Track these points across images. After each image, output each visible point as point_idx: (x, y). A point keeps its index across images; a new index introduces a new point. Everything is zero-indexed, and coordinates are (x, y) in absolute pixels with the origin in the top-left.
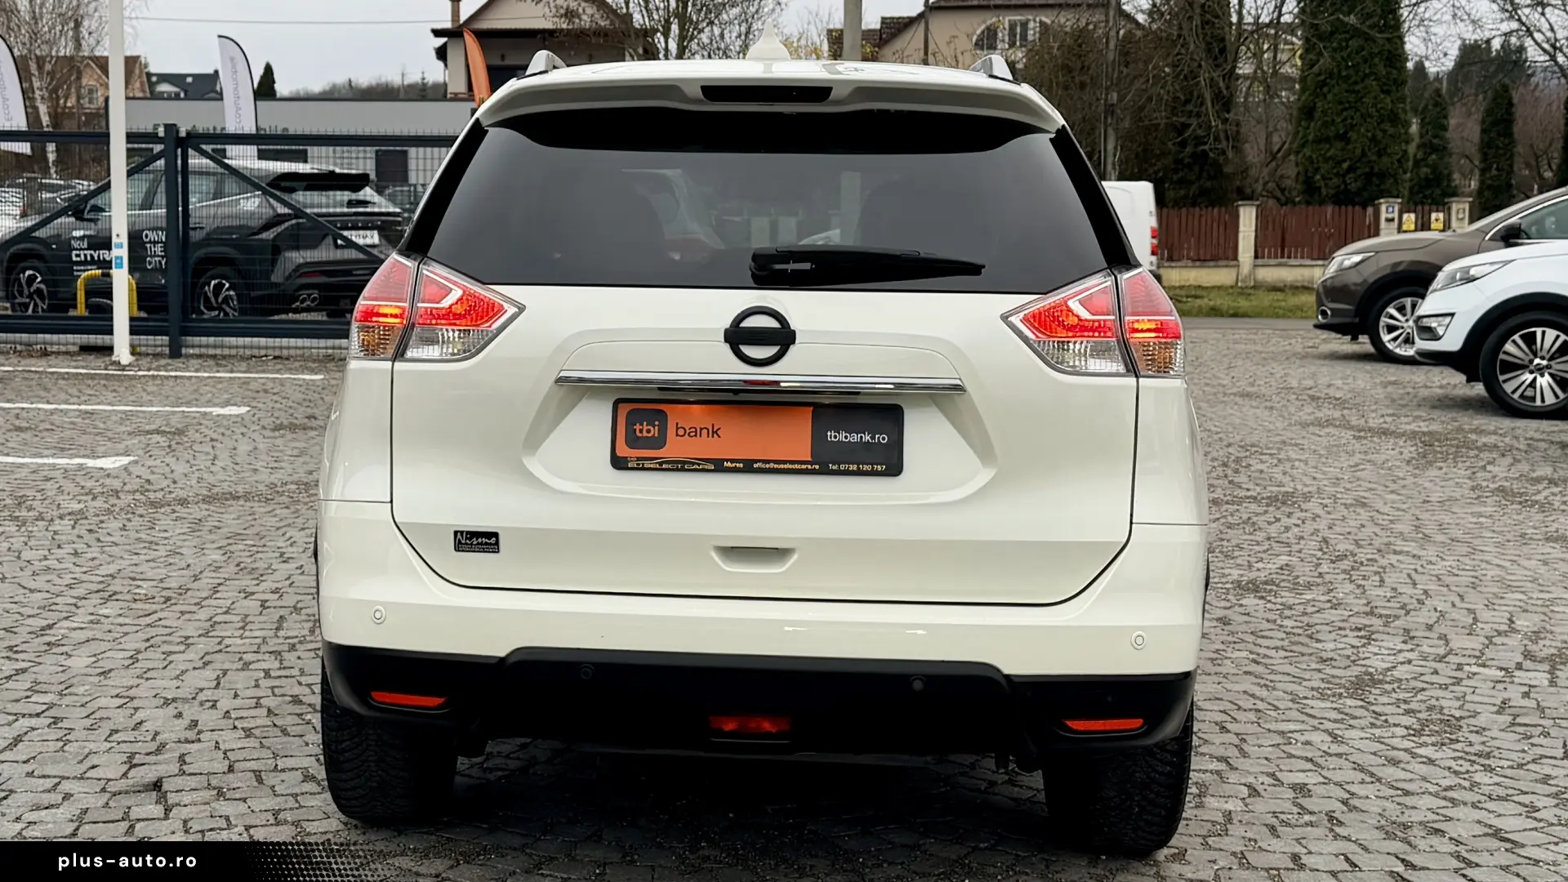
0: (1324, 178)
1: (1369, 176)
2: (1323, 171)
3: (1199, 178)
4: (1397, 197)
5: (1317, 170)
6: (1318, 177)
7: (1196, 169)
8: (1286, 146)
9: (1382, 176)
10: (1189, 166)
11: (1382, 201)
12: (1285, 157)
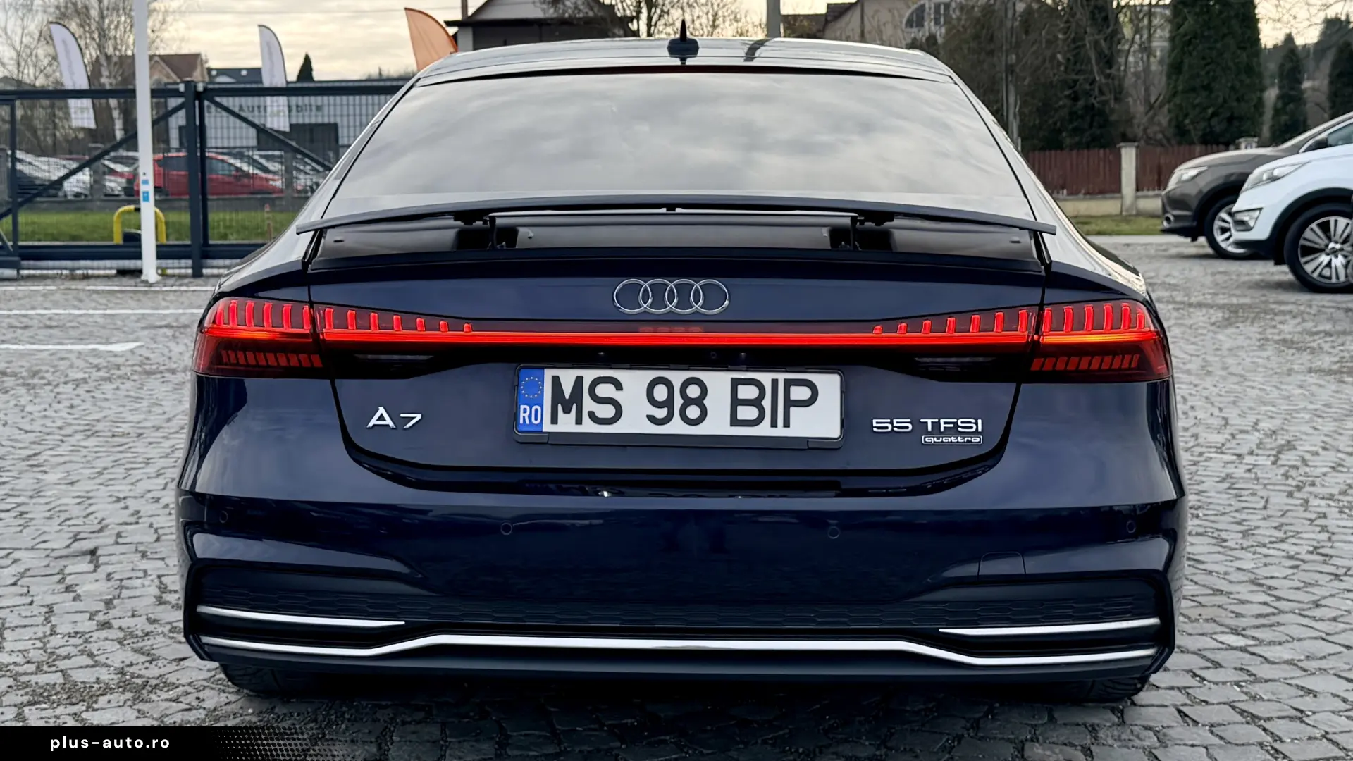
0: (1192, 122)
1: (1230, 120)
2: (1191, 116)
3: (1091, 126)
4: (1255, 136)
5: (1186, 116)
6: (1187, 121)
7: (1088, 118)
8: (1161, 98)
9: (1241, 119)
10: (1082, 117)
11: (1241, 140)
12: (1161, 106)
